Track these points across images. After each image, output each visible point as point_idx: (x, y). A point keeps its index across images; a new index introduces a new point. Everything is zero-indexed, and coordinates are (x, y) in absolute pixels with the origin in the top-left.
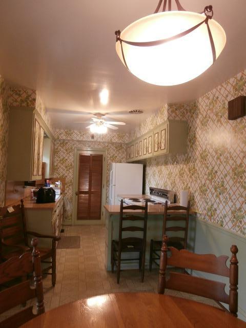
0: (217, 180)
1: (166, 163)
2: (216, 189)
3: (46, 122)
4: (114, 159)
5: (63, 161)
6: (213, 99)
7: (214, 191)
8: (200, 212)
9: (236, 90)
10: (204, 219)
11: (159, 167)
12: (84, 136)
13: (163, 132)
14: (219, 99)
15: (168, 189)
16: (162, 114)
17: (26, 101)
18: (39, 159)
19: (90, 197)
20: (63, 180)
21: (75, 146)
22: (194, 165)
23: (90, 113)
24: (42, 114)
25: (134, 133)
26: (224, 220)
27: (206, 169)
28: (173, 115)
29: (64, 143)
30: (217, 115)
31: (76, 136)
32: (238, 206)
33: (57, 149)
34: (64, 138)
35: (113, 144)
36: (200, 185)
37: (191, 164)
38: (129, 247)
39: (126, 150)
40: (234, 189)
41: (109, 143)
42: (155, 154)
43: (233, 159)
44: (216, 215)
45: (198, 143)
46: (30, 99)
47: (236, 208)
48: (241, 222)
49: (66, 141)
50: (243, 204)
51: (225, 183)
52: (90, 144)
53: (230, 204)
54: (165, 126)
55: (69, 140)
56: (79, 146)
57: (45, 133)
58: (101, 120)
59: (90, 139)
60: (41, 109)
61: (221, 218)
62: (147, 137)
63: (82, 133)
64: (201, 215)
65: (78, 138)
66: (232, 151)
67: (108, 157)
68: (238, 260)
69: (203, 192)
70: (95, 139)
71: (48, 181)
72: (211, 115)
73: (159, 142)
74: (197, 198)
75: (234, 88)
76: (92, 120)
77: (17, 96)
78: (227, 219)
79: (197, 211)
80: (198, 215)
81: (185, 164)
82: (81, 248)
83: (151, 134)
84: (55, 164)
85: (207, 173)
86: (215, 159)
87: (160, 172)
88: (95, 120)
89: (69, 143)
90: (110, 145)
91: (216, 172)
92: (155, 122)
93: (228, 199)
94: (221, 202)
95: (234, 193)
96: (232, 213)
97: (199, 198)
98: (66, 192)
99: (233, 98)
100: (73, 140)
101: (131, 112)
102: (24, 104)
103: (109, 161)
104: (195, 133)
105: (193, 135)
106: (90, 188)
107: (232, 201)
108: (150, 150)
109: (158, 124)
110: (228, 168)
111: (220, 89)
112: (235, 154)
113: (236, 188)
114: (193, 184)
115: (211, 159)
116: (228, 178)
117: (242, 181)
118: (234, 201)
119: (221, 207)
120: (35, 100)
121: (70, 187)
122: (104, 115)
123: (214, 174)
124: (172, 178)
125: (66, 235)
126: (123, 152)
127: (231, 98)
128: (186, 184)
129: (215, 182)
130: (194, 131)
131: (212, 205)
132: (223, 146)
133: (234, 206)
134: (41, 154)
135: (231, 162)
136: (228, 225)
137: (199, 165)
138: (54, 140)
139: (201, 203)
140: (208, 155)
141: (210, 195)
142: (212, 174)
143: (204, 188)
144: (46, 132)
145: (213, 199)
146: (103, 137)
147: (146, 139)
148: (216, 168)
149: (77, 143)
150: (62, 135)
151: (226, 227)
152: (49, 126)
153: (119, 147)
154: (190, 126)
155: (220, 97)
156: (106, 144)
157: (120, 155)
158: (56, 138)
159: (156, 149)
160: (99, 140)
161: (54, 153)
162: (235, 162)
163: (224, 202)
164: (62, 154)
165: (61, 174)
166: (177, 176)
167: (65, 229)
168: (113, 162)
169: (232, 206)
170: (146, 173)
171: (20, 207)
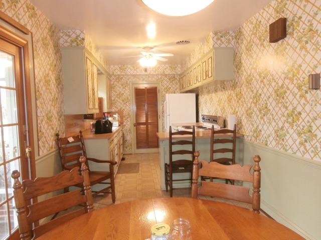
0: (262, 102)
1: (216, 91)
2: (260, 111)
3: (98, 59)
4: (168, 90)
5: (120, 95)
6: (256, 23)
7: (258, 113)
8: (247, 134)
9: (277, 12)
10: (251, 140)
11: (210, 95)
12: (138, 70)
13: (210, 60)
14: (262, 23)
15: (219, 115)
16: (208, 42)
17: (76, 41)
18: (94, 94)
19: (147, 127)
20: (120, 113)
21: (130, 80)
22: (241, 90)
23: (139, 48)
24: (93, 52)
25: (185, 63)
26: (268, 140)
27: (251, 93)
28: (219, 42)
29: (119, 78)
30: (260, 39)
31: (130, 71)
32: (280, 125)
33: (113, 84)
34: (119, 73)
35: (166, 75)
36: (246, 109)
37: (238, 89)
38: (180, 168)
39: (179, 81)
40: (277, 109)
41: (162, 75)
42: (204, 82)
43: (275, 81)
44: (261, 136)
45: (243, 69)
46: (79, 39)
47: (278, 127)
48: (283, 140)
49: (122, 77)
50: (284, 123)
51: (269, 104)
52: (144, 77)
53: (274, 124)
54: (211, 55)
55: (124, 75)
56: (134, 80)
57: (98, 70)
58: (150, 53)
59: (144, 73)
60: (91, 47)
61: (266, 138)
62: (196, 66)
63: (136, 67)
64: (248, 136)
65: (132, 72)
66: (274, 73)
67: (162, 89)
68: (261, 168)
69: (249, 115)
70: (148, 72)
71: (106, 114)
72: (255, 40)
73: (207, 70)
74: (244, 121)
75: (275, 11)
76: (142, 54)
77: (67, 37)
78: (271, 138)
79: (244, 134)
80: (245, 137)
81: (232, 90)
82: (140, 172)
83: (200, 63)
84: (113, 99)
85: (252, 97)
86: (259, 82)
87: (211, 99)
88: (144, 53)
89: (124, 78)
90: (163, 77)
91: (260, 95)
92: (202, 51)
93: (272, 120)
94: (265, 123)
95: (277, 114)
96: (275, 132)
97: (245, 121)
98: (124, 124)
99: (274, 21)
100: (128, 75)
101: (178, 43)
102: (74, 44)
103: (164, 92)
104: (241, 59)
105: (239, 62)
106: (147, 120)
107: (275, 121)
108: (199, 79)
109: (205, 53)
110: (271, 90)
111: (263, 13)
112: (277, 76)
113: (278, 108)
114: (240, 109)
115: (255, 83)
116: (271, 100)
117: (283, 101)
118: (277, 121)
119: (265, 127)
120: (83, 39)
121: (128, 119)
122: (152, 48)
123: (258, 97)
124: (222, 105)
125: (126, 163)
126: (177, 84)
127: (272, 21)
128: (234, 109)
129: (259, 105)
130: (240, 57)
131: (258, 126)
132: (266, 70)
133: (277, 126)
134: (96, 90)
135: (274, 84)
136: (272, 144)
137: (245, 89)
138: (109, 76)
139: (247, 125)
140: (252, 79)
141: (255, 117)
142: (257, 97)
143: (249, 112)
144: (100, 68)
145: (258, 121)
146: (156, 70)
147: (196, 68)
148: (260, 92)
149: (132, 77)
150: (117, 71)
151: (270, 146)
152: (102, 63)
153: (172, 78)
154: (236, 52)
155: (262, 21)
156: (160, 77)
157: (174, 86)
158: (111, 73)
159: (204, 78)
160: (152, 73)
161: (110, 88)
162: (277, 83)
163: (268, 122)
164: (119, 88)
165: (119, 108)
166: (226, 103)
167: (126, 157)
168: (167, 93)
169: (275, 126)
170: (199, 102)
171: (80, 137)
